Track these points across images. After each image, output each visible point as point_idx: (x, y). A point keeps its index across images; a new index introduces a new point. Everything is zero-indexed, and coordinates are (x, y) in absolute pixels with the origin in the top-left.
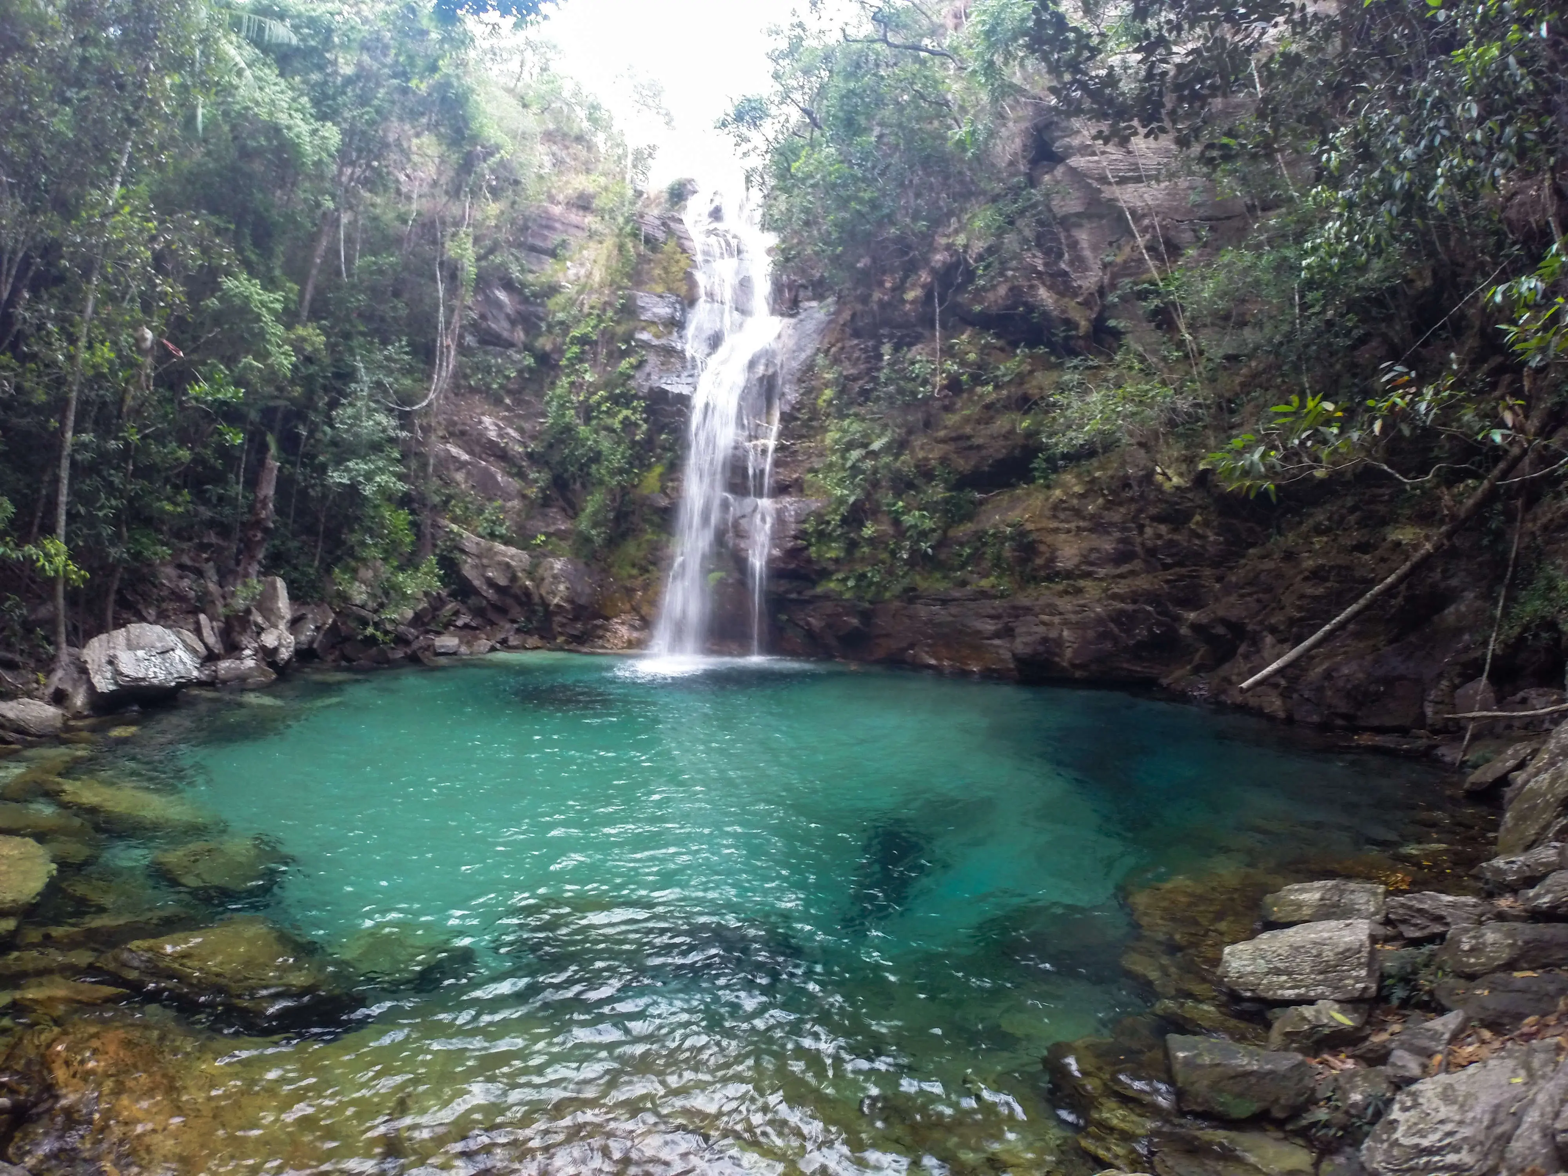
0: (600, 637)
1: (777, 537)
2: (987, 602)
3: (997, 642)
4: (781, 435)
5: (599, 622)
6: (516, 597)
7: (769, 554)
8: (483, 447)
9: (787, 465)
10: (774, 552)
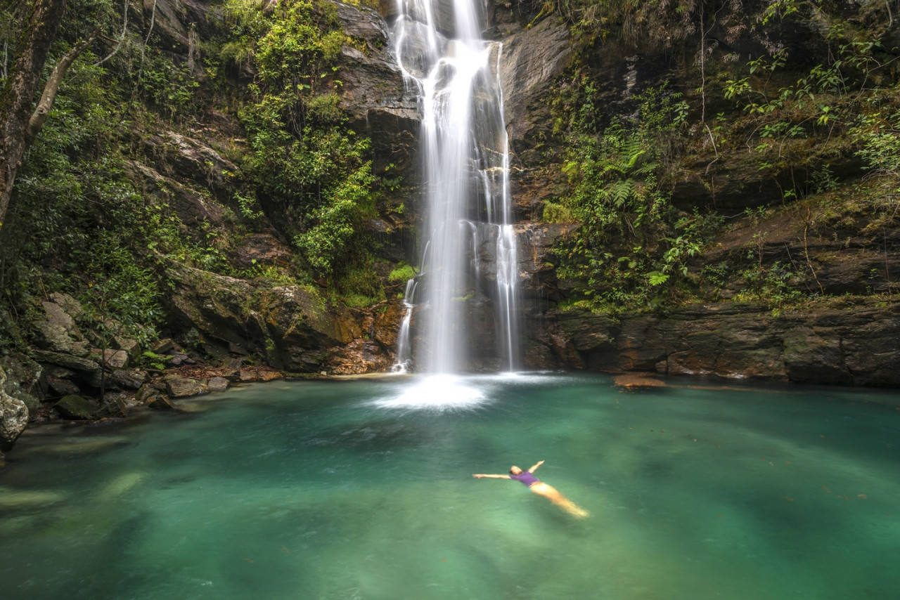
0: (338, 364)
1: (524, 261)
2: (750, 315)
3: (761, 352)
4: (513, 162)
5: (335, 349)
6: (238, 330)
7: (519, 277)
8: (176, 166)
9: (523, 191)
10: (523, 275)
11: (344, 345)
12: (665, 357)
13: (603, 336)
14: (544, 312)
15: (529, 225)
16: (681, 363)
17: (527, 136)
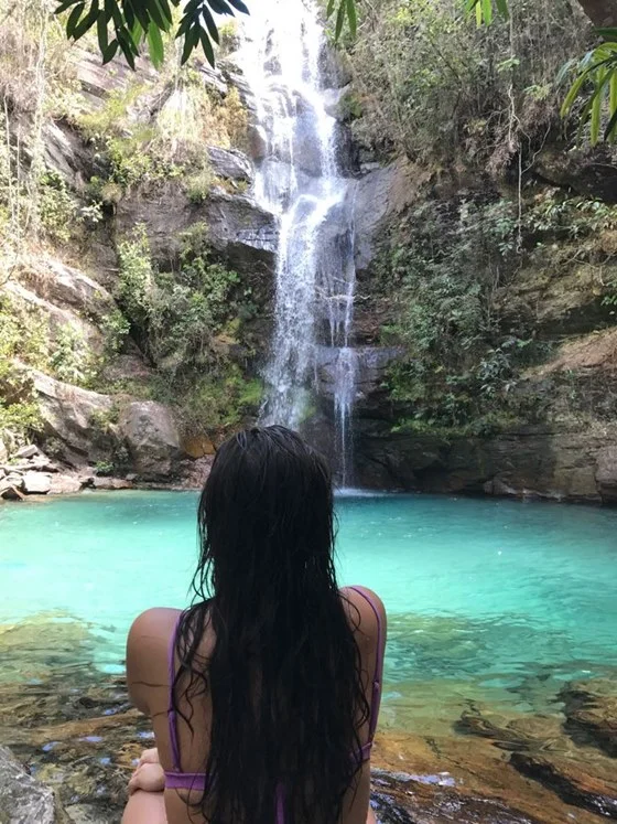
0: (187, 477)
1: (360, 382)
4: (358, 289)
5: (186, 462)
9: (364, 317)
10: (358, 395)
11: (193, 459)
12: (491, 477)
13: (433, 456)
14: (379, 432)
15: (367, 349)
16: (505, 482)
17: (371, 265)
